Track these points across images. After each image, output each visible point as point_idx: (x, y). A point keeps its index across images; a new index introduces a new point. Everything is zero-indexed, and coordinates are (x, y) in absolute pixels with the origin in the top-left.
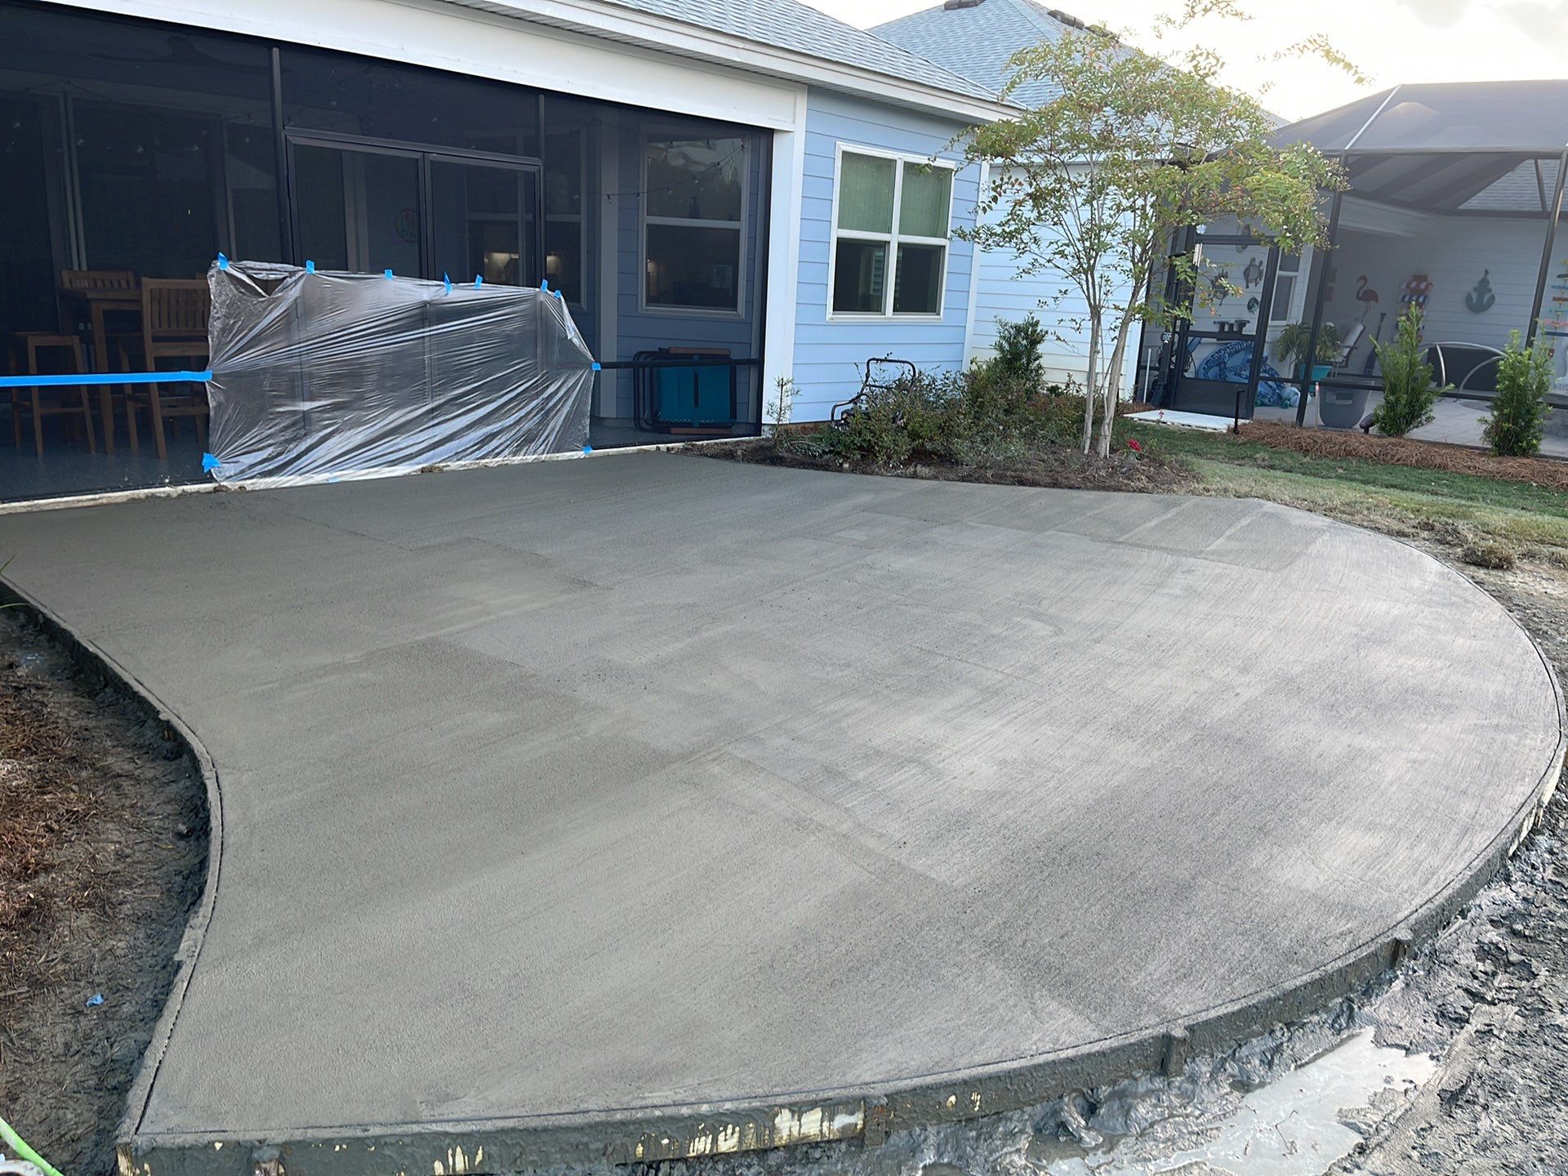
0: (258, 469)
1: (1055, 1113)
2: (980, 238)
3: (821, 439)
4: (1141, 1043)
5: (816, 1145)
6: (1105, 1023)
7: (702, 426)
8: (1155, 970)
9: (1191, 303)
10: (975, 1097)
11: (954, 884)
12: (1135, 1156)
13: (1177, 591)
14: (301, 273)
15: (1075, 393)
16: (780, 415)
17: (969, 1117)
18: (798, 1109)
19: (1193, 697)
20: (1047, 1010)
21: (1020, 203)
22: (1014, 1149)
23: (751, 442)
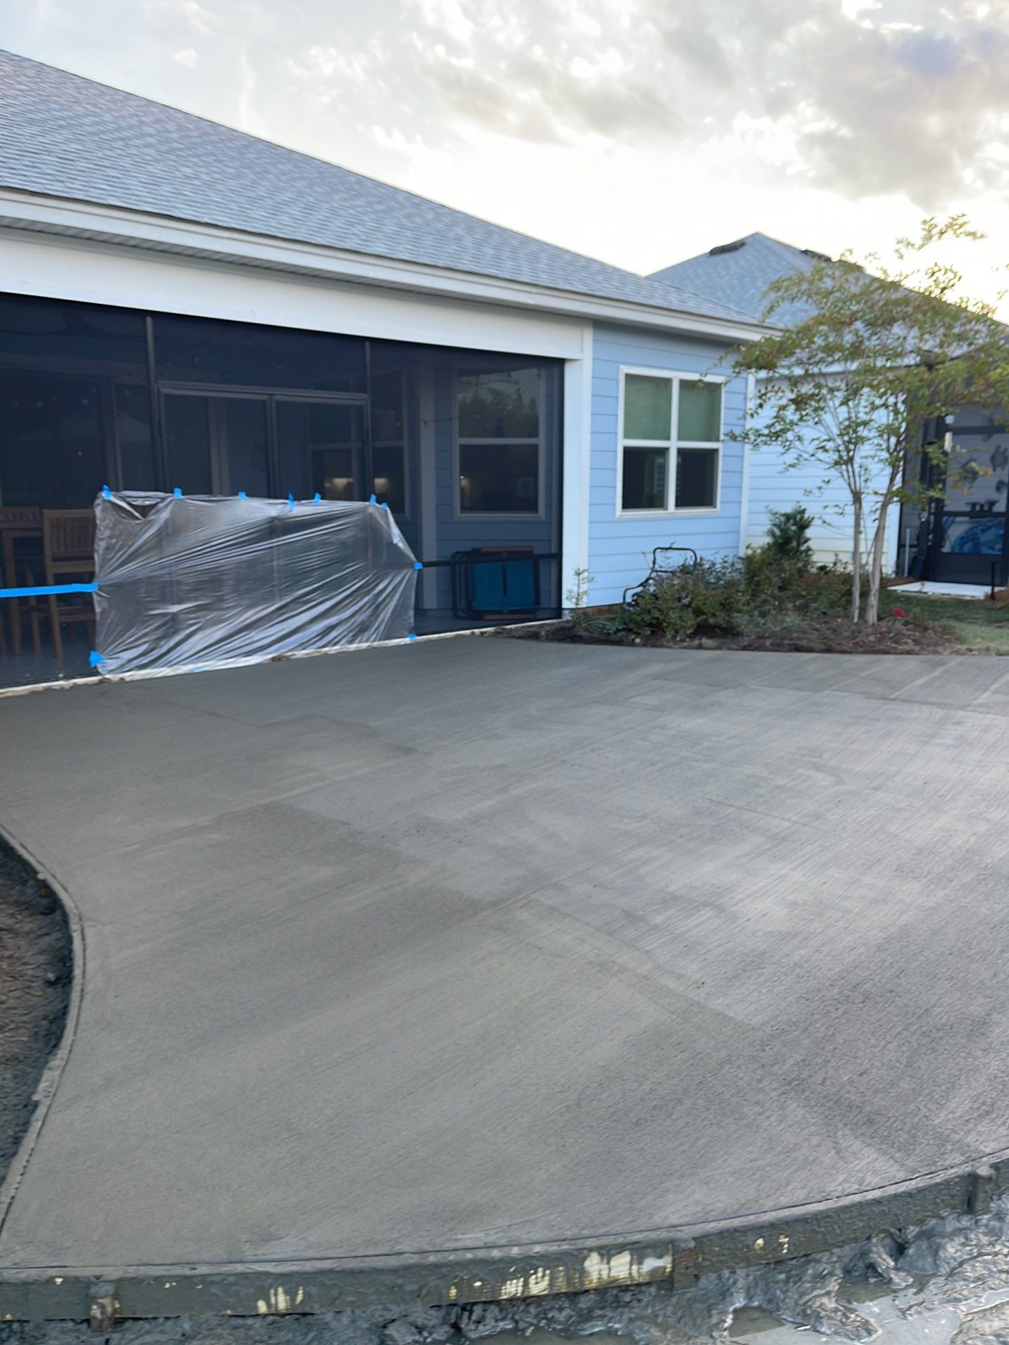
0: (136, 663)
1: (864, 1254)
2: (749, 439)
3: (614, 619)
4: (946, 1183)
5: (625, 1288)
6: (911, 1162)
7: (511, 612)
8: (957, 1108)
9: (944, 485)
10: (783, 1240)
11: (752, 1022)
12: (946, 1296)
13: (949, 741)
14: (170, 499)
15: (842, 570)
16: (578, 599)
17: (777, 1259)
18: (607, 1253)
19: (973, 840)
20: (850, 1150)
21: (783, 408)
22: (823, 1292)
23: (552, 624)
